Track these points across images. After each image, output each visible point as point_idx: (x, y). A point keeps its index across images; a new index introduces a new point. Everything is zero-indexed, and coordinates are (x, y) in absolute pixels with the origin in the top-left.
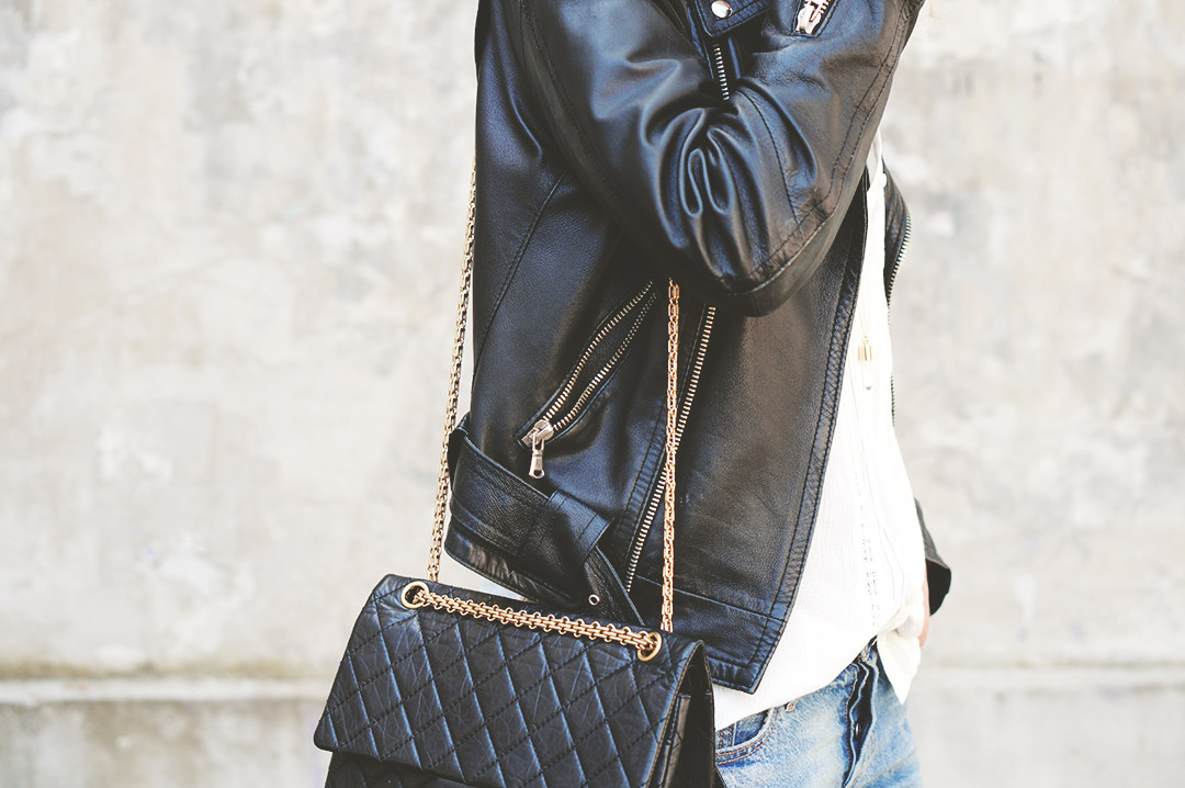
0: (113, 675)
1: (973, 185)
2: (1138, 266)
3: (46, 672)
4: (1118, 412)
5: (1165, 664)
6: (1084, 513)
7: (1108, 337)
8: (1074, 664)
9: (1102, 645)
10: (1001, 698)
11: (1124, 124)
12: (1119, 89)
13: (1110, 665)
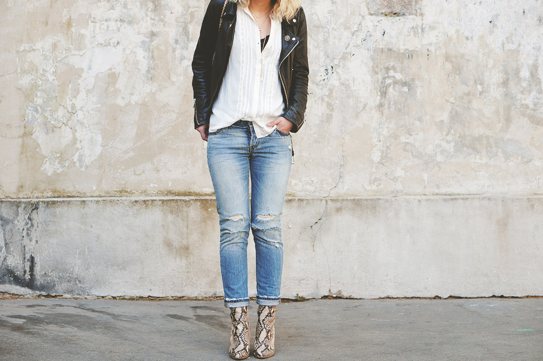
0: (206, 195)
1: (413, 80)
2: (452, 100)
3: (190, 194)
4: (447, 135)
5: (459, 194)
6: (439, 158)
7: (445, 116)
8: (437, 194)
9: (444, 190)
10: (419, 201)
11: (448, 66)
12: (447, 58)
13: (446, 195)
